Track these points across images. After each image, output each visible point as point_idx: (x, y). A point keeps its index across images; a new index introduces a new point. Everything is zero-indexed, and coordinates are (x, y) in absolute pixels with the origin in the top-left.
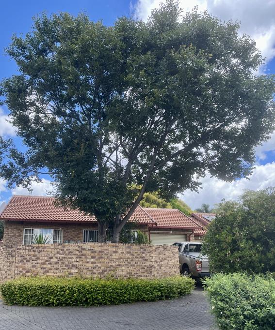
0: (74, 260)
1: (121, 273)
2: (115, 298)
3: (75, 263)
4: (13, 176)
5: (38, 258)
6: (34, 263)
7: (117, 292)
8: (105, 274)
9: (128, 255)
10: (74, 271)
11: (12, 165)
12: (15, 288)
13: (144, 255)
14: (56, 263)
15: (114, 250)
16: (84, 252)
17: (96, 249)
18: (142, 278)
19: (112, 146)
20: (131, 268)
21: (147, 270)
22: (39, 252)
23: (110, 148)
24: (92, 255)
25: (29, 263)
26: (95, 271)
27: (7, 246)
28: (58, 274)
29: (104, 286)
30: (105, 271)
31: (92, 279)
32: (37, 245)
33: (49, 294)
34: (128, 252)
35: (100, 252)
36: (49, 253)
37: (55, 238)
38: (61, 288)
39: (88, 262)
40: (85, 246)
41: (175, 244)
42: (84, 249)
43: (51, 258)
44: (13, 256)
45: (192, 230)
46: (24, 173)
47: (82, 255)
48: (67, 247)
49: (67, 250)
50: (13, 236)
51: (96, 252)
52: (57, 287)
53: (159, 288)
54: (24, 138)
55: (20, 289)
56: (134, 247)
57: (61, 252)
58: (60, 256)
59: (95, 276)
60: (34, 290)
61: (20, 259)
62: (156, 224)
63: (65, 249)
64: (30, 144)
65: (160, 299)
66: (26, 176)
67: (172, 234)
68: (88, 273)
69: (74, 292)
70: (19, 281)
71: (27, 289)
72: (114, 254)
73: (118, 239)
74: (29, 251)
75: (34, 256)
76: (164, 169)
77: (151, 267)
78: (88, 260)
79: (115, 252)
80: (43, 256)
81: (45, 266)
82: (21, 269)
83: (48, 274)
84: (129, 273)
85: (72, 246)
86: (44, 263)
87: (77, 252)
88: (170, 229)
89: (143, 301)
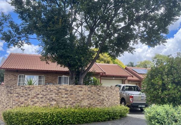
0: (53, 96)
1: (84, 104)
2: (80, 120)
3: (54, 98)
4: (11, 40)
5: (29, 95)
6: (26, 98)
7: (82, 116)
8: (74, 104)
9: (89, 93)
10: (54, 103)
11: (10, 32)
12: (13, 114)
13: (99, 92)
14: (41, 98)
15: (80, 89)
16: (60, 90)
17: (68, 89)
18: (98, 107)
19: (79, 22)
20: (91, 101)
21: (100, 102)
22: (30, 91)
23: (77, 24)
24: (66, 92)
25: (23, 98)
26: (67, 102)
27: (7, 87)
28: (43, 105)
29: (73, 113)
30: (74, 103)
31: (65, 108)
32: (28, 86)
33: (37, 118)
34: (89, 91)
35: (71, 91)
36: (37, 91)
37: (40, 81)
38: (45, 114)
39: (63, 97)
40: (61, 87)
41: (116, 86)
42: (60, 89)
43: (38, 94)
44: (11, 93)
45: (127, 77)
46: (19, 38)
47: (59, 93)
48: (49, 87)
49: (49, 89)
50: (11, 80)
51: (68, 91)
52: (42, 113)
53: (108, 113)
54: (19, 14)
55: (16, 115)
56: (93, 88)
57: (45, 90)
58: (44, 93)
59: (67, 106)
60: (26, 115)
61: (17, 95)
62: (105, 73)
63: (48, 89)
64: (23, 19)
65: (109, 120)
66: (20, 40)
67: (115, 79)
68: (63, 104)
69: (54, 116)
70: (15, 110)
71: (21, 115)
72: (80, 92)
73: (82, 83)
74: (23, 90)
75: (26, 93)
76: (112, 38)
77: (103, 100)
78: (63, 96)
79: (81, 91)
80: (33, 93)
81: (34, 100)
82: (17, 102)
83: (36, 105)
84: (89, 104)
85: (52, 87)
86: (33, 98)
87: (56, 91)
88: (113, 76)
89: (98, 121)
